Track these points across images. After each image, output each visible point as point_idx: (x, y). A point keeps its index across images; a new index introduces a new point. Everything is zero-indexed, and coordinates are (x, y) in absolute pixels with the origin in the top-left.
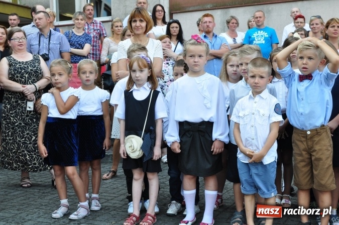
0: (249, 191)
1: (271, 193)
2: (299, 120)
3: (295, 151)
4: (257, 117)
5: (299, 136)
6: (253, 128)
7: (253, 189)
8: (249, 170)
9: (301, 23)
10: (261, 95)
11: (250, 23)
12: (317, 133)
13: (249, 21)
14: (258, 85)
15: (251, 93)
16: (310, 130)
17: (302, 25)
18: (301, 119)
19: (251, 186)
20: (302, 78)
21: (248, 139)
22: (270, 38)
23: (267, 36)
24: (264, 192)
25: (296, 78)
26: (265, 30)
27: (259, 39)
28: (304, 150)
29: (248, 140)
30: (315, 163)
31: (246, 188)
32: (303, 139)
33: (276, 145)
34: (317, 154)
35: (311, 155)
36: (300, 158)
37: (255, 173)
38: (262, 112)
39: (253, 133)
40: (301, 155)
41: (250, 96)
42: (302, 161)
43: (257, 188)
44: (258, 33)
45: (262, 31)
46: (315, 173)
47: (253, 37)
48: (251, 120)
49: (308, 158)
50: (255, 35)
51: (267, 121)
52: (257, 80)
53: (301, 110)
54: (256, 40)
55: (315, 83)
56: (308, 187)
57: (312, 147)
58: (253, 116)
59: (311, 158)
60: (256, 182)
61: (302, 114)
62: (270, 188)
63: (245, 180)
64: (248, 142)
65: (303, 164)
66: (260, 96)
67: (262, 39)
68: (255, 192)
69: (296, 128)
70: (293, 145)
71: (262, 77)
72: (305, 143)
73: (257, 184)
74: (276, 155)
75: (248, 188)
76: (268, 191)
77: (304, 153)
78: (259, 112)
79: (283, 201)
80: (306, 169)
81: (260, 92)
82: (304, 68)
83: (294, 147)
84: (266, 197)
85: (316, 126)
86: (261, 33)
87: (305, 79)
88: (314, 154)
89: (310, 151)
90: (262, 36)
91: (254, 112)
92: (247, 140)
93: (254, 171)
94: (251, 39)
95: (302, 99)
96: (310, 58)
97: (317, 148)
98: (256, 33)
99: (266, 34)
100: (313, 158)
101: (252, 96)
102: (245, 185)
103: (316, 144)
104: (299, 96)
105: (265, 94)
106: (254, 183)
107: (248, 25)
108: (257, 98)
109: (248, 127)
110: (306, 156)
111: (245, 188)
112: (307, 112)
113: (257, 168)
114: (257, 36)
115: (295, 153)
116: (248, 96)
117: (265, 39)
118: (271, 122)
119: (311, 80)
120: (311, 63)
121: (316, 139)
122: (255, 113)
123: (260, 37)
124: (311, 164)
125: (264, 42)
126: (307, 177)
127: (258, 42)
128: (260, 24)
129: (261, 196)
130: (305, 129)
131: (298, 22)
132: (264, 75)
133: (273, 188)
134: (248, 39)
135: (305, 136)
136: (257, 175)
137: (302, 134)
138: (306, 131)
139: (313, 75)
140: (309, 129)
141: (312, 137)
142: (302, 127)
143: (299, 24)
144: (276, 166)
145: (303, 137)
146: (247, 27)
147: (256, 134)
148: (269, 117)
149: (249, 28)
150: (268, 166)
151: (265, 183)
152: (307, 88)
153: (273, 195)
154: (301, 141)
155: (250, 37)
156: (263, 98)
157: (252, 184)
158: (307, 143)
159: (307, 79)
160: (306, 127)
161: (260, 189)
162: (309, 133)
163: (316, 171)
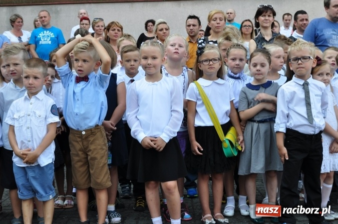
0: (27, 195)
1: (50, 195)
2: (74, 120)
3: (72, 152)
4: (33, 119)
5: (75, 136)
6: (29, 130)
7: (31, 193)
8: (26, 174)
9: (86, 24)
10: (37, 96)
11: (36, 23)
12: (92, 133)
13: (36, 21)
14: (32, 86)
15: (26, 94)
16: (84, 131)
17: (87, 26)
18: (76, 119)
19: (29, 190)
20: (78, 80)
21: (24, 141)
22: (56, 39)
23: (54, 36)
24: (42, 195)
25: (74, 79)
26: (51, 30)
27: (45, 39)
28: (80, 150)
29: (24, 143)
30: (91, 162)
31: (24, 193)
32: (79, 140)
33: (53, 147)
34: (92, 153)
35: (87, 155)
36: (76, 158)
37: (32, 177)
38: (38, 113)
39: (29, 135)
40: (78, 155)
41: (26, 98)
42: (79, 161)
43: (35, 192)
44: (44, 33)
45: (48, 32)
46: (92, 172)
47: (39, 37)
48: (26, 121)
49: (85, 158)
50: (41, 35)
51: (44, 123)
52: (31, 81)
53: (76, 111)
54: (42, 40)
55: (91, 86)
56: (86, 186)
57: (88, 147)
58: (28, 117)
59: (87, 158)
60: (33, 185)
61: (77, 114)
62: (48, 190)
63: (22, 185)
64: (24, 144)
65: (80, 164)
66: (36, 98)
67: (48, 40)
68: (33, 196)
69: (72, 129)
70: (70, 145)
71: (36, 78)
72: (81, 143)
73: (34, 187)
74: (53, 157)
75: (25, 193)
76: (46, 193)
77: (80, 153)
78: (35, 113)
79: (66, 202)
80: (83, 169)
81: (36, 93)
82: (79, 70)
83: (71, 148)
84: (44, 199)
85: (91, 127)
86: (47, 33)
87: (82, 81)
88: (89, 153)
89: (85, 151)
90: (49, 36)
91: (29, 113)
92: (22, 142)
93: (31, 174)
94: (37, 39)
95: (78, 100)
96: (84, 61)
97: (92, 147)
98: (42, 33)
99: (52, 34)
100: (89, 158)
101: (28, 97)
102: (22, 189)
103: (91, 144)
104: (75, 97)
105: (42, 95)
106: (31, 187)
107: (35, 24)
108: (33, 99)
109: (24, 128)
110: (83, 156)
111: (22, 193)
112: (82, 112)
113: (34, 171)
114: (43, 37)
115: (72, 154)
116: (23, 98)
117: (52, 39)
118: (48, 123)
119: (87, 81)
120: (86, 66)
121: (91, 139)
122: (31, 114)
123: (46, 38)
124: (87, 163)
125: (50, 42)
126: (85, 176)
127: (44, 43)
128: (45, 23)
129: (39, 199)
130: (80, 129)
131: (84, 24)
132: (38, 76)
133: (51, 190)
134: (34, 39)
135: (80, 136)
136: (34, 178)
137: (78, 134)
138: (81, 131)
139: (89, 77)
140: (84, 129)
141: (87, 137)
142: (77, 128)
143: (85, 25)
144: (54, 168)
145: (79, 137)
146: (33, 26)
147: (32, 137)
148: (46, 118)
149: (36, 27)
150: (45, 168)
151: (43, 186)
152: (82, 89)
153: (51, 197)
154: (77, 142)
155: (36, 37)
156: (39, 99)
157: (29, 188)
158: (83, 143)
159: (83, 80)
160: (81, 127)
161: (38, 192)
162: (84, 133)
163: (92, 170)
